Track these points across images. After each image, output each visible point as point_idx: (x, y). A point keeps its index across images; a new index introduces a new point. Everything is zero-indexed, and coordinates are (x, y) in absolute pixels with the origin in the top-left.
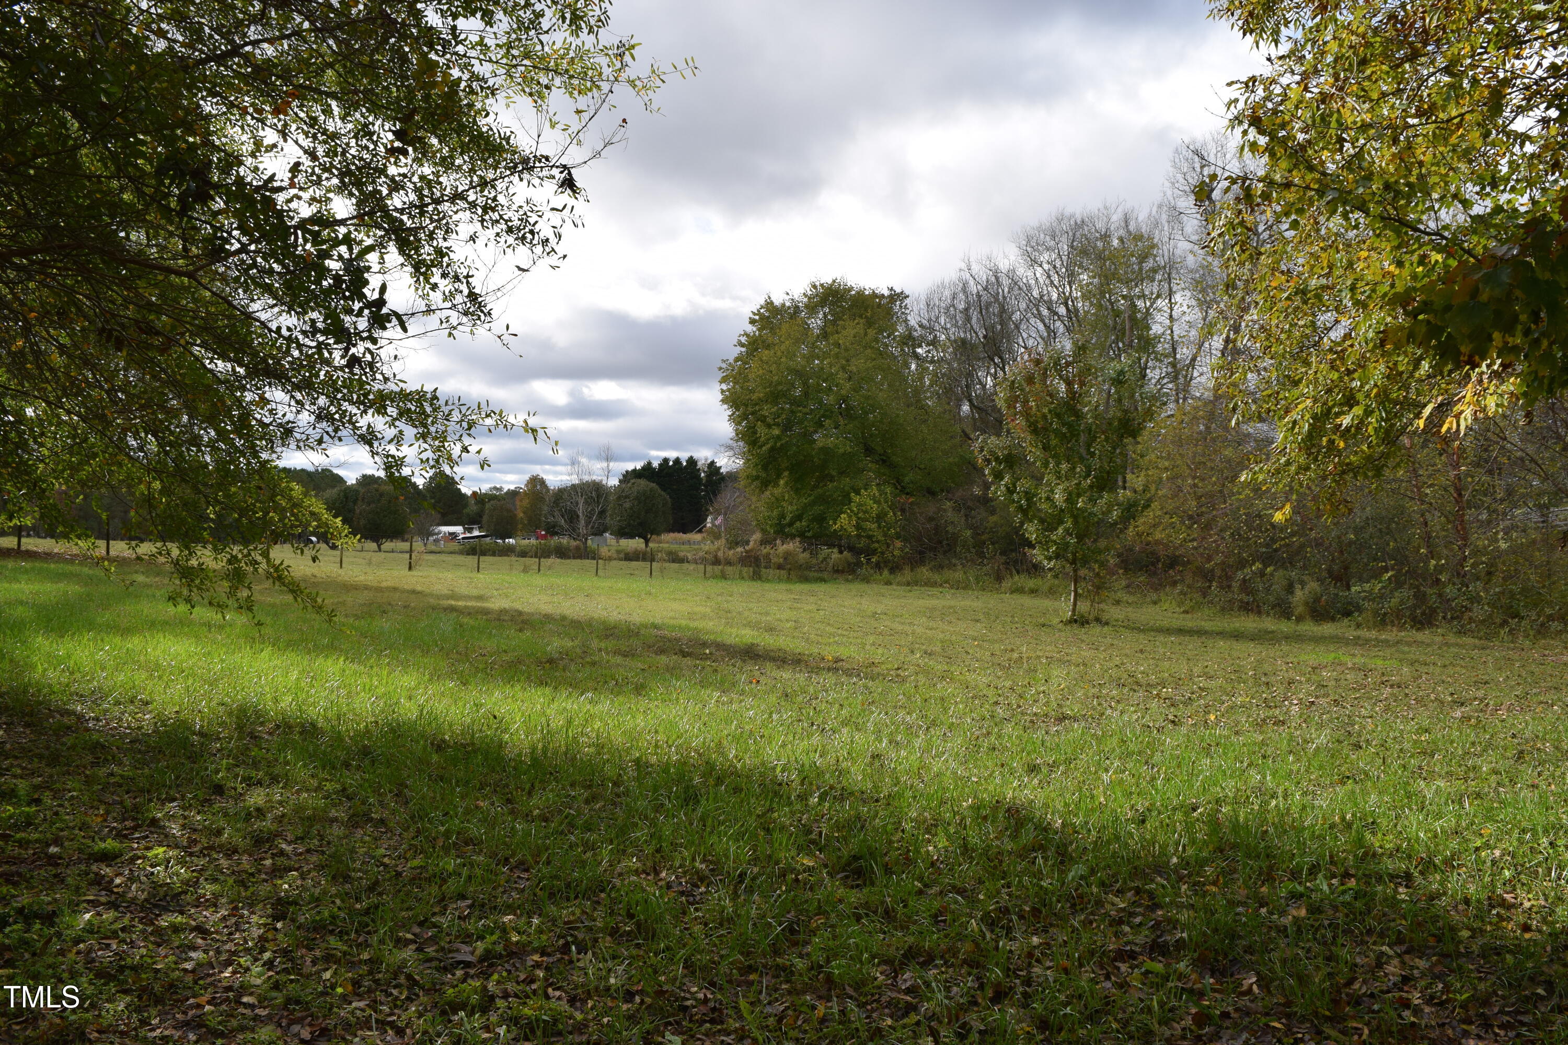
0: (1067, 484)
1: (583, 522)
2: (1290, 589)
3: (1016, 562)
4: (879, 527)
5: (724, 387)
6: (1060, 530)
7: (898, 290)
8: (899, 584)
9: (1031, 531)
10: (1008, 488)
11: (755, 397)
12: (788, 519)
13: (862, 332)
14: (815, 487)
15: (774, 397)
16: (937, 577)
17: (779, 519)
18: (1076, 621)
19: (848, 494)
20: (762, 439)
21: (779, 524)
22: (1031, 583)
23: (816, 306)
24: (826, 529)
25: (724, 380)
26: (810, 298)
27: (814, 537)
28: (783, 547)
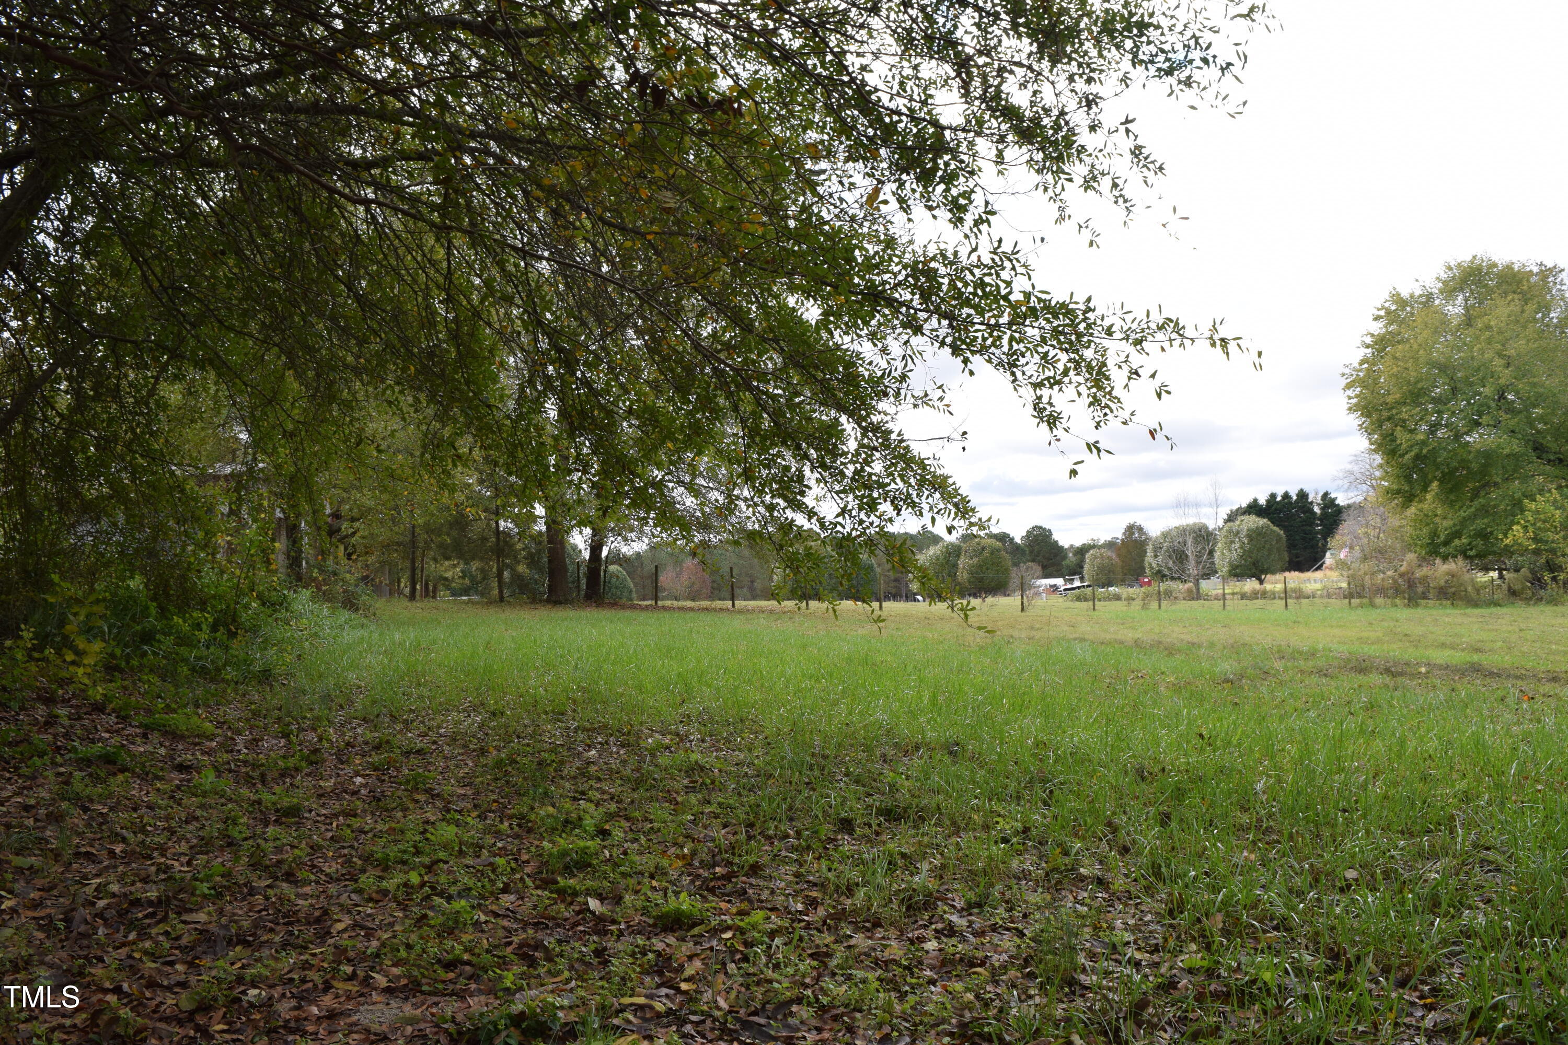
1: (1193, 563)
5: (1350, 392)
7: (1550, 265)
11: (1390, 399)
12: (1442, 537)
13: (1518, 309)
14: (1475, 495)
15: (1416, 395)
17: (1432, 538)
19: (1519, 502)
20: (1404, 446)
21: (1432, 543)
23: (1454, 290)
24: (1493, 545)
25: (1349, 386)
26: (1445, 283)
27: (1477, 556)
28: (1442, 569)
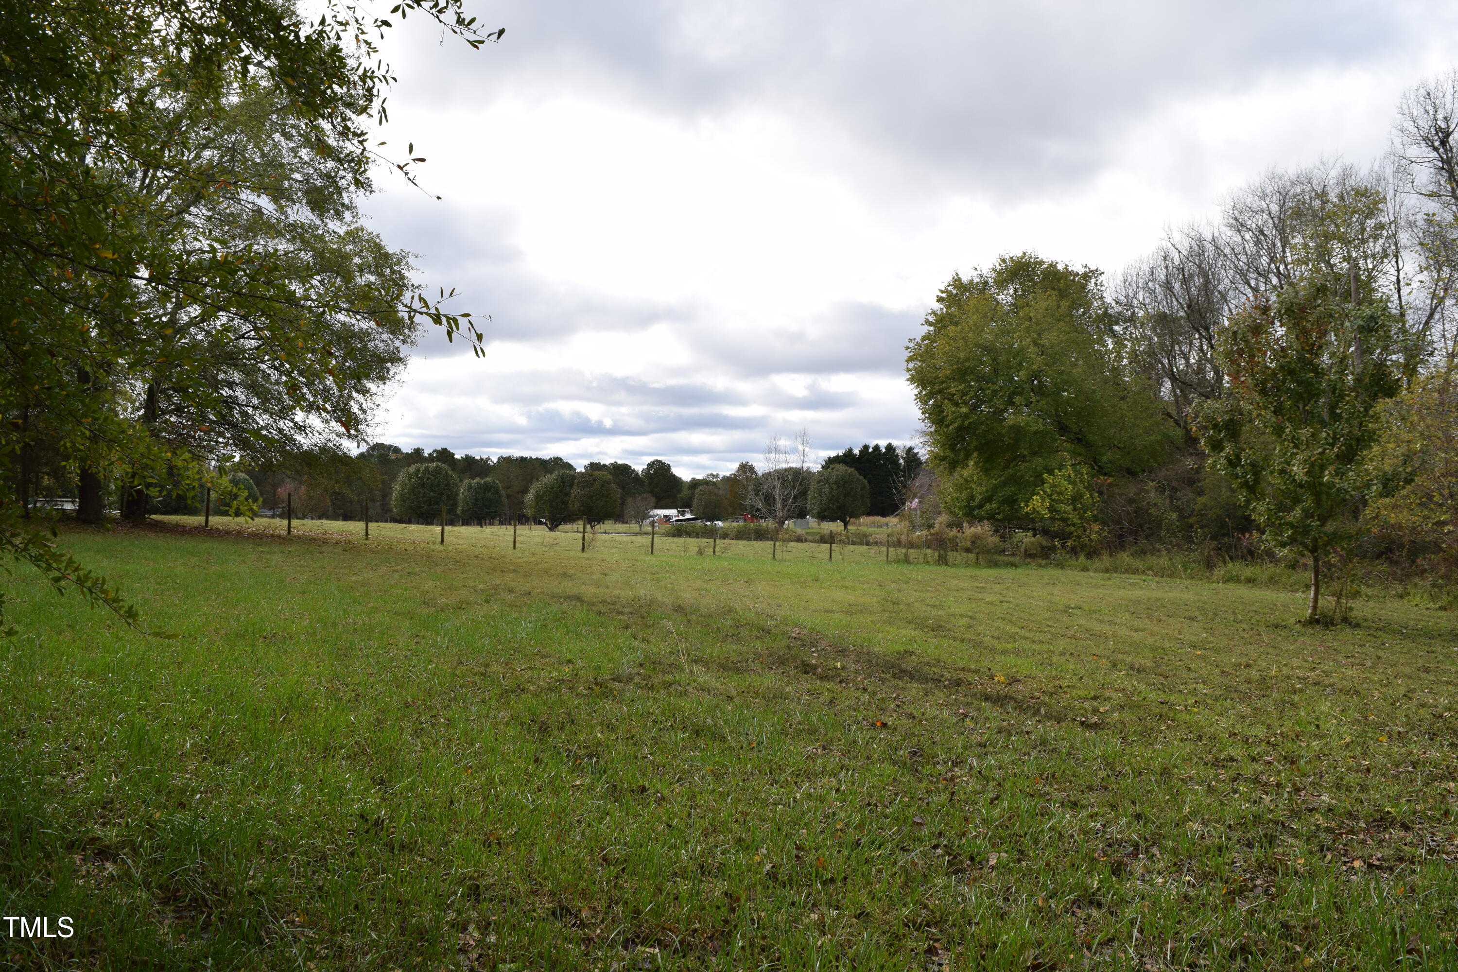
0: (1307, 454)
1: (779, 505)
3: (1229, 548)
4: (1075, 509)
5: (911, 365)
6: (1298, 512)
7: (1093, 268)
8: (1096, 571)
9: (1260, 511)
10: (1230, 462)
11: (941, 374)
12: (977, 501)
13: (1055, 303)
14: (1006, 467)
15: (962, 373)
16: (1139, 564)
17: (968, 502)
18: (1318, 621)
19: (1041, 474)
20: (949, 418)
21: (968, 506)
22: (1248, 572)
23: (1006, 281)
24: (1017, 511)
25: (910, 359)
26: (999, 273)
27: (1004, 519)
28: (971, 530)
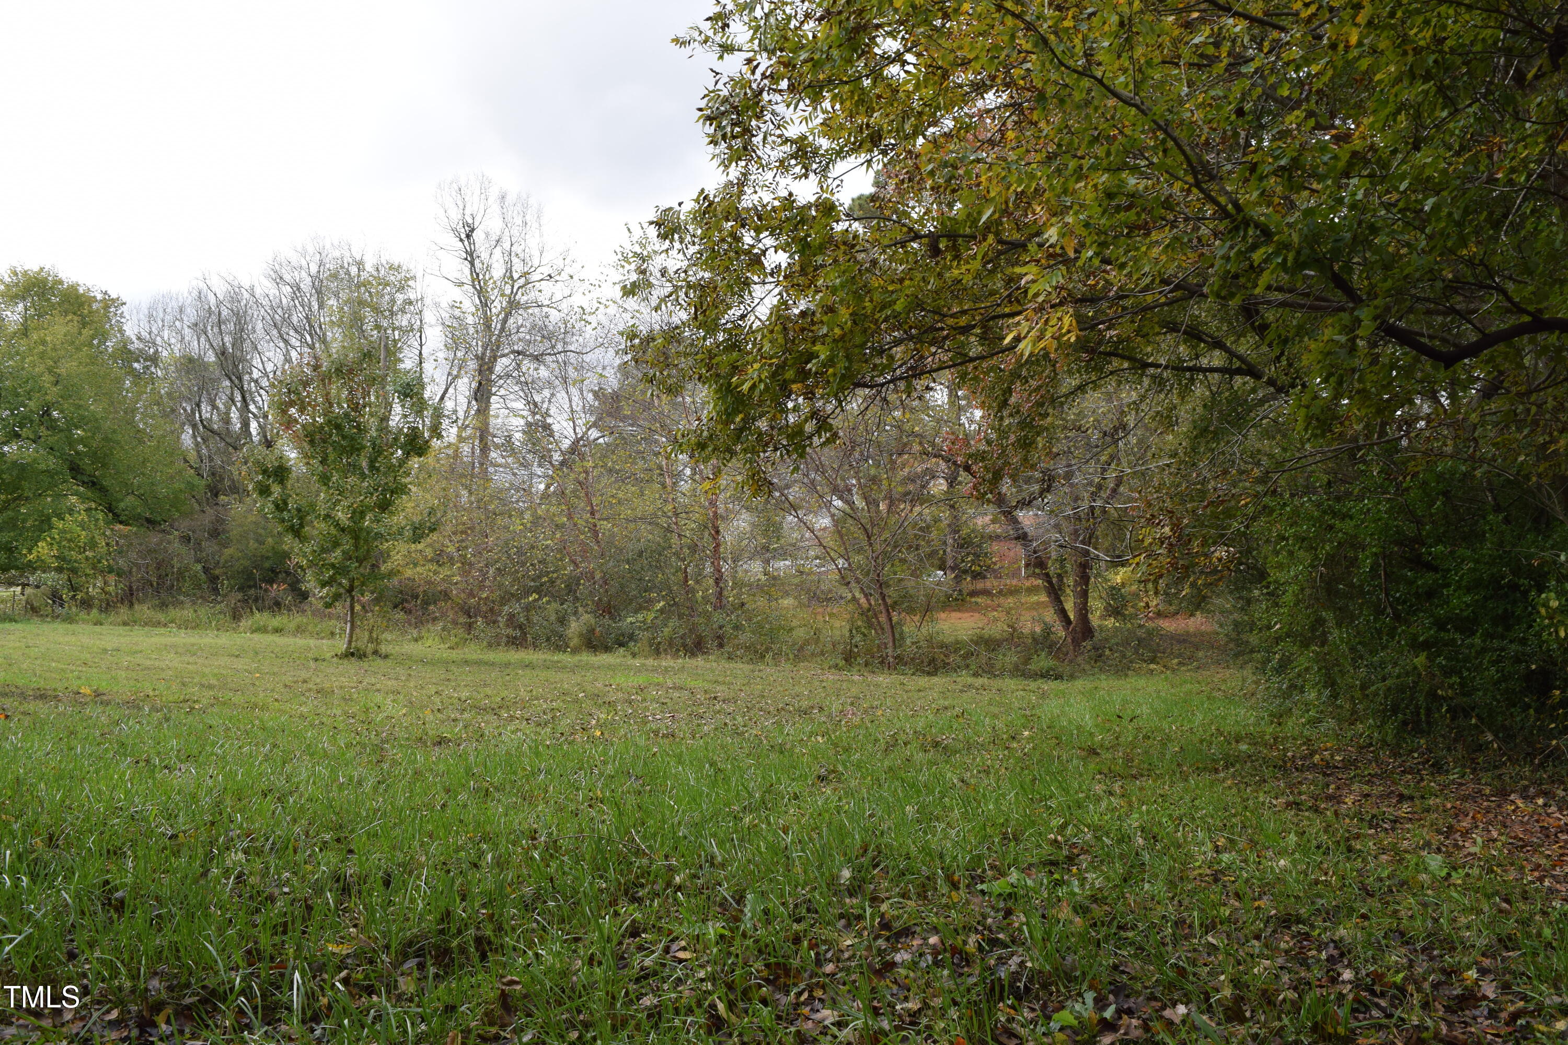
0: (350, 501)
2: (562, 621)
3: (256, 600)
4: (88, 558)
7: (114, 296)
8: (112, 624)
10: (277, 506)
16: (161, 617)
18: (352, 654)
19: (48, 519)
22: (276, 621)
23: (16, 296)
24: (16, 559)
26: (8, 286)
